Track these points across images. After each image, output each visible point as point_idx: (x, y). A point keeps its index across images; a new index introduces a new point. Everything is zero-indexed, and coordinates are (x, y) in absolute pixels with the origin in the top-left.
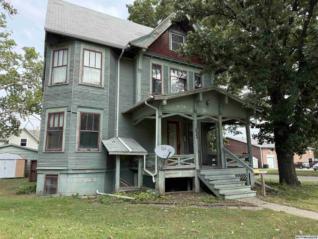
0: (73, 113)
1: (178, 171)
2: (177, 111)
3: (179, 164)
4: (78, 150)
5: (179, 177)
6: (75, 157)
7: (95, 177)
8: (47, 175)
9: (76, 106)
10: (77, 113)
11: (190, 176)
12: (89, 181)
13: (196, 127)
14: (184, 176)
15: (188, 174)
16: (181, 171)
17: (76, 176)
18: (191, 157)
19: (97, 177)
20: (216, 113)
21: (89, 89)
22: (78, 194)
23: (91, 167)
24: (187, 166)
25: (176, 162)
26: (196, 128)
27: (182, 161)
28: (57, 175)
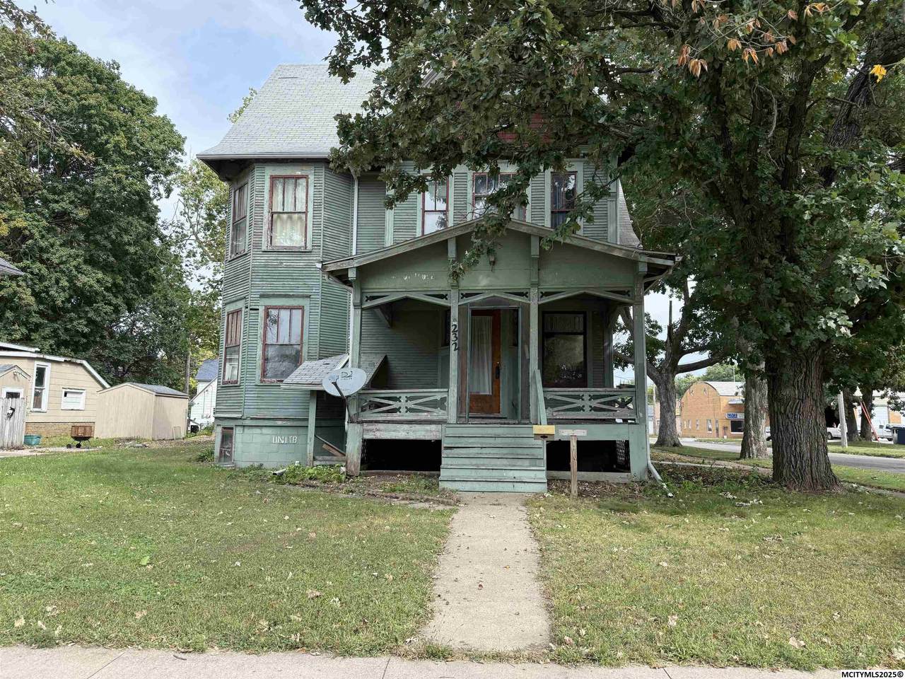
0: (251, 309)
1: (398, 426)
2: (404, 290)
3: (404, 410)
4: (261, 381)
5: (397, 438)
6: (256, 395)
7: (293, 435)
8: (224, 428)
9: (256, 296)
10: (258, 309)
11: (427, 438)
12: (283, 442)
13: (456, 323)
14: (412, 436)
15: (423, 433)
16: (406, 427)
17: (258, 431)
18: (437, 394)
19: (298, 435)
20: (521, 284)
21: (282, 258)
22: (261, 465)
23: (286, 414)
24: (423, 416)
25: (395, 405)
26: (455, 325)
27: (411, 404)
28: (232, 428)
